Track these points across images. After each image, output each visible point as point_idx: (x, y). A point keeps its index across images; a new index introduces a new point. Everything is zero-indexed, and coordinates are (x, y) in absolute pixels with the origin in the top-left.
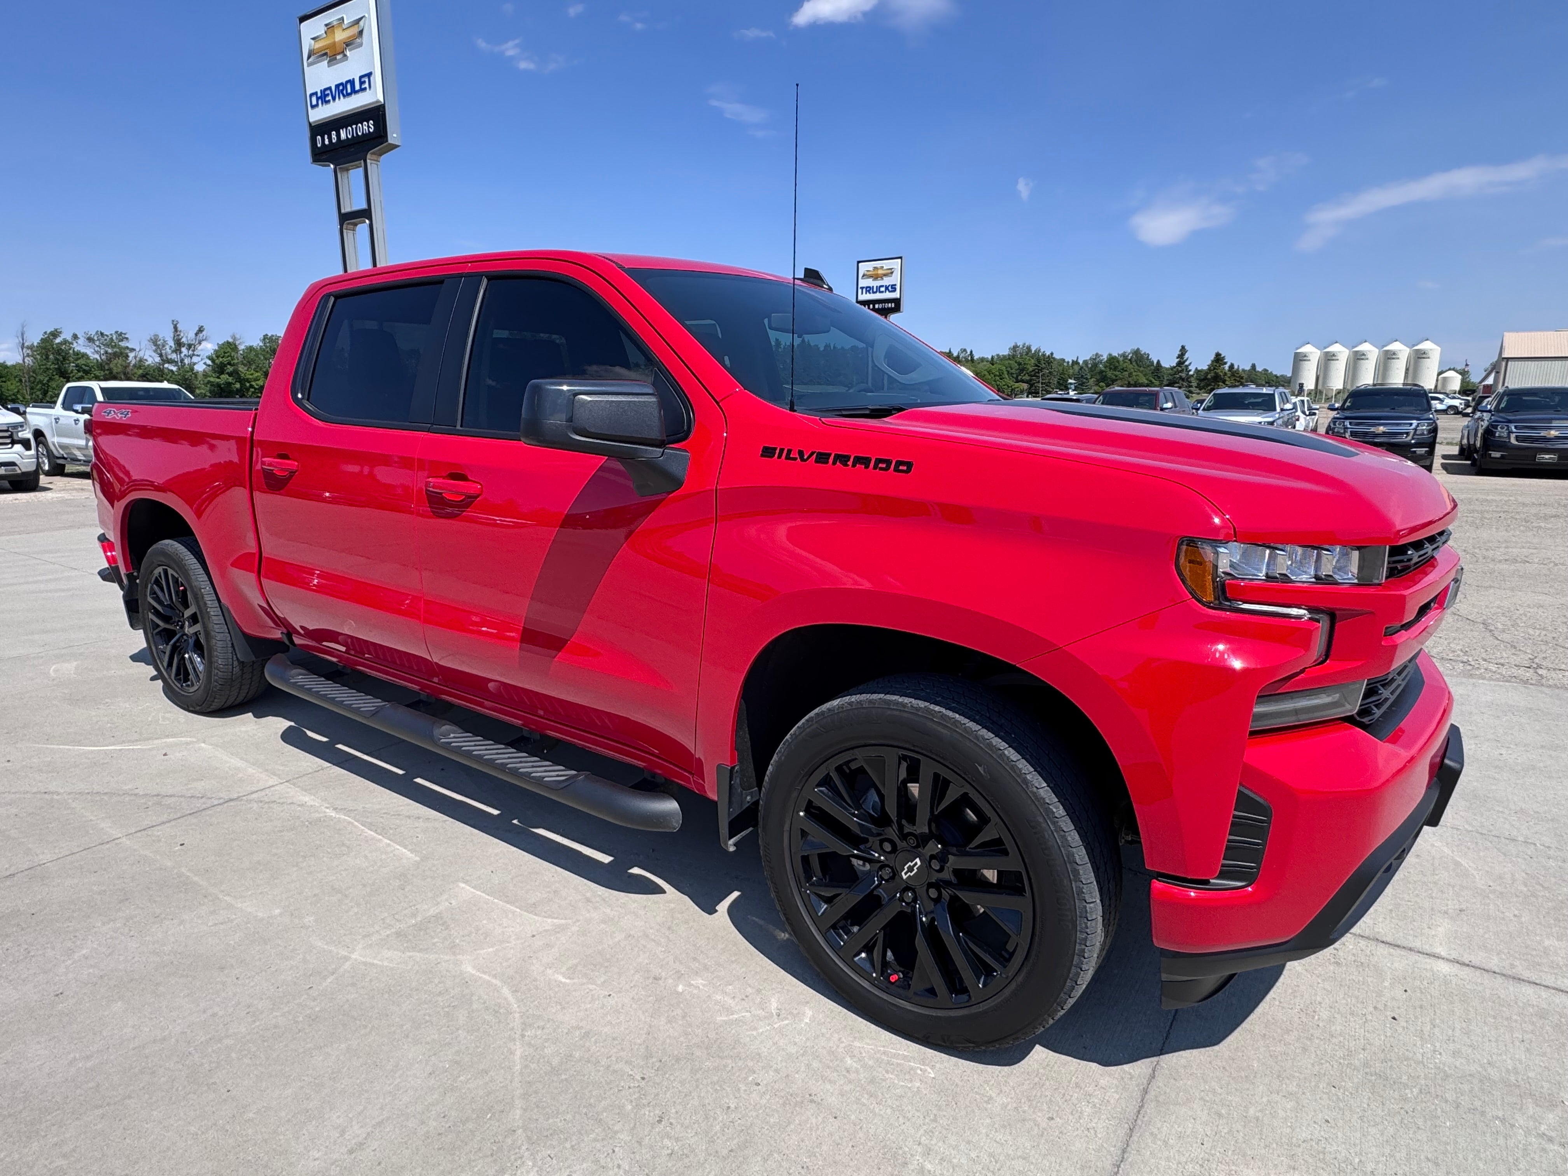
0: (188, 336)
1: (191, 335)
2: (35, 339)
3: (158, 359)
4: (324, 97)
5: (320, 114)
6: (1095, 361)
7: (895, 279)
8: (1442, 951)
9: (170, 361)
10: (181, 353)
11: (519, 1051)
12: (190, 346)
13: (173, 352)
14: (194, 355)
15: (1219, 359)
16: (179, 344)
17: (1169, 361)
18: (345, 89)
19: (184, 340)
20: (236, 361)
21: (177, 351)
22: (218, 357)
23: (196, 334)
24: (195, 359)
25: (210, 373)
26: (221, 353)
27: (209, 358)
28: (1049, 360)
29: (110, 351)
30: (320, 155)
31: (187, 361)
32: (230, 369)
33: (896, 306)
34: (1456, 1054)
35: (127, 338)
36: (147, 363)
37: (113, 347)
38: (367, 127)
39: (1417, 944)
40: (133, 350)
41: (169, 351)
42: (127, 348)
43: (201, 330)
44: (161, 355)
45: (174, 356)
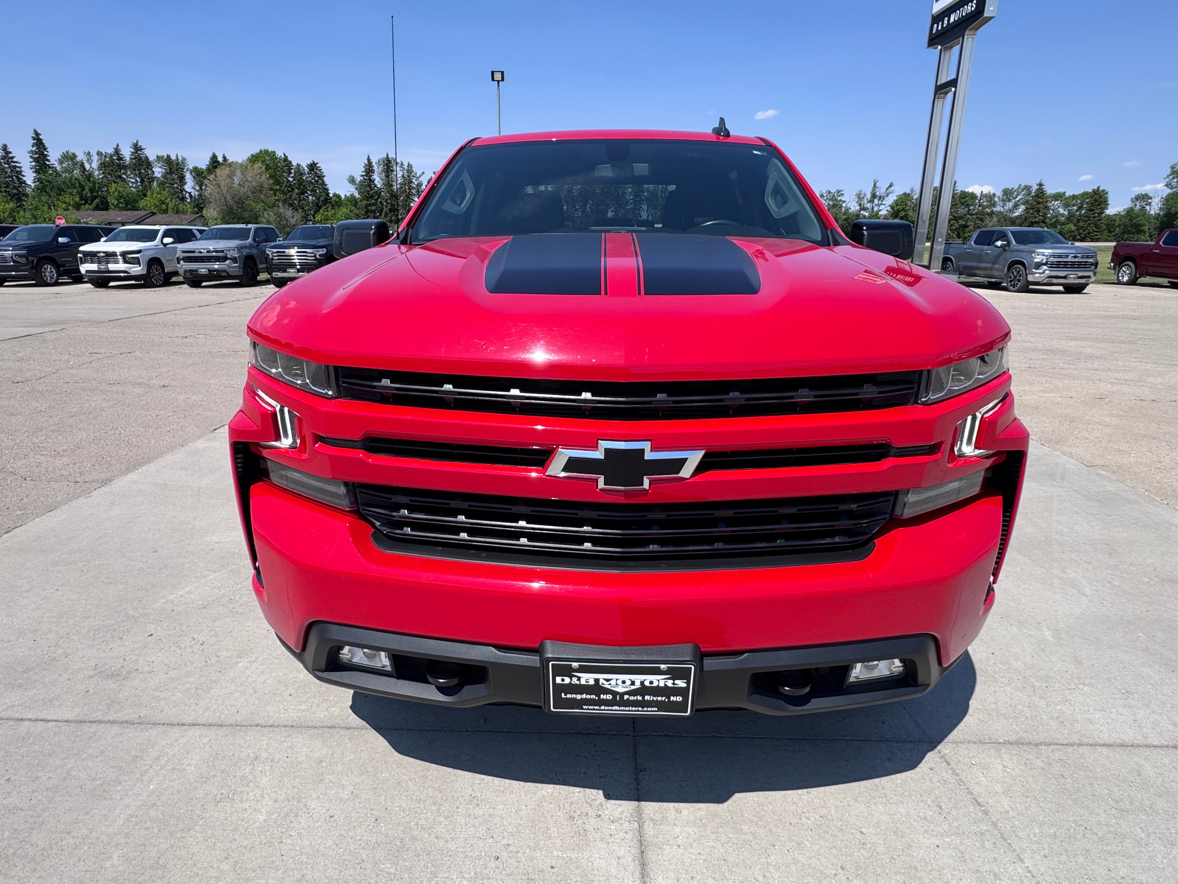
0: (880, 192)
1: (883, 190)
3: (858, 208)
9: (865, 209)
10: (873, 202)
12: (880, 197)
13: (868, 202)
14: (881, 204)
16: (874, 196)
19: (878, 194)
20: (907, 208)
21: (871, 201)
22: (897, 205)
23: (887, 189)
24: (882, 207)
25: (889, 217)
26: (900, 202)
27: (890, 206)
29: (831, 203)
30: (934, 40)
31: (876, 209)
32: (903, 214)
35: (843, 194)
36: (850, 211)
37: (833, 200)
40: (844, 202)
41: (866, 201)
42: (841, 200)
43: (891, 186)
44: (860, 205)
45: (869, 205)
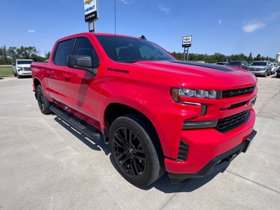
2: (47, 53)
4: (87, 10)
5: (87, 13)
6: (232, 56)
7: (190, 40)
8: (250, 179)
11: (62, 175)
15: (259, 55)
17: (248, 56)
18: (91, 9)
28: (223, 56)
30: (86, 21)
33: (190, 45)
34: (242, 201)
38: (94, 15)
39: (245, 177)
